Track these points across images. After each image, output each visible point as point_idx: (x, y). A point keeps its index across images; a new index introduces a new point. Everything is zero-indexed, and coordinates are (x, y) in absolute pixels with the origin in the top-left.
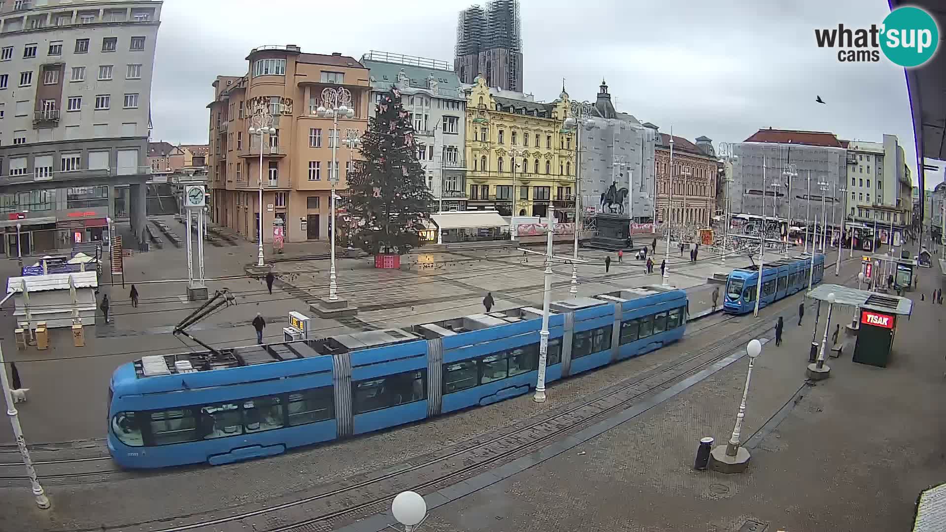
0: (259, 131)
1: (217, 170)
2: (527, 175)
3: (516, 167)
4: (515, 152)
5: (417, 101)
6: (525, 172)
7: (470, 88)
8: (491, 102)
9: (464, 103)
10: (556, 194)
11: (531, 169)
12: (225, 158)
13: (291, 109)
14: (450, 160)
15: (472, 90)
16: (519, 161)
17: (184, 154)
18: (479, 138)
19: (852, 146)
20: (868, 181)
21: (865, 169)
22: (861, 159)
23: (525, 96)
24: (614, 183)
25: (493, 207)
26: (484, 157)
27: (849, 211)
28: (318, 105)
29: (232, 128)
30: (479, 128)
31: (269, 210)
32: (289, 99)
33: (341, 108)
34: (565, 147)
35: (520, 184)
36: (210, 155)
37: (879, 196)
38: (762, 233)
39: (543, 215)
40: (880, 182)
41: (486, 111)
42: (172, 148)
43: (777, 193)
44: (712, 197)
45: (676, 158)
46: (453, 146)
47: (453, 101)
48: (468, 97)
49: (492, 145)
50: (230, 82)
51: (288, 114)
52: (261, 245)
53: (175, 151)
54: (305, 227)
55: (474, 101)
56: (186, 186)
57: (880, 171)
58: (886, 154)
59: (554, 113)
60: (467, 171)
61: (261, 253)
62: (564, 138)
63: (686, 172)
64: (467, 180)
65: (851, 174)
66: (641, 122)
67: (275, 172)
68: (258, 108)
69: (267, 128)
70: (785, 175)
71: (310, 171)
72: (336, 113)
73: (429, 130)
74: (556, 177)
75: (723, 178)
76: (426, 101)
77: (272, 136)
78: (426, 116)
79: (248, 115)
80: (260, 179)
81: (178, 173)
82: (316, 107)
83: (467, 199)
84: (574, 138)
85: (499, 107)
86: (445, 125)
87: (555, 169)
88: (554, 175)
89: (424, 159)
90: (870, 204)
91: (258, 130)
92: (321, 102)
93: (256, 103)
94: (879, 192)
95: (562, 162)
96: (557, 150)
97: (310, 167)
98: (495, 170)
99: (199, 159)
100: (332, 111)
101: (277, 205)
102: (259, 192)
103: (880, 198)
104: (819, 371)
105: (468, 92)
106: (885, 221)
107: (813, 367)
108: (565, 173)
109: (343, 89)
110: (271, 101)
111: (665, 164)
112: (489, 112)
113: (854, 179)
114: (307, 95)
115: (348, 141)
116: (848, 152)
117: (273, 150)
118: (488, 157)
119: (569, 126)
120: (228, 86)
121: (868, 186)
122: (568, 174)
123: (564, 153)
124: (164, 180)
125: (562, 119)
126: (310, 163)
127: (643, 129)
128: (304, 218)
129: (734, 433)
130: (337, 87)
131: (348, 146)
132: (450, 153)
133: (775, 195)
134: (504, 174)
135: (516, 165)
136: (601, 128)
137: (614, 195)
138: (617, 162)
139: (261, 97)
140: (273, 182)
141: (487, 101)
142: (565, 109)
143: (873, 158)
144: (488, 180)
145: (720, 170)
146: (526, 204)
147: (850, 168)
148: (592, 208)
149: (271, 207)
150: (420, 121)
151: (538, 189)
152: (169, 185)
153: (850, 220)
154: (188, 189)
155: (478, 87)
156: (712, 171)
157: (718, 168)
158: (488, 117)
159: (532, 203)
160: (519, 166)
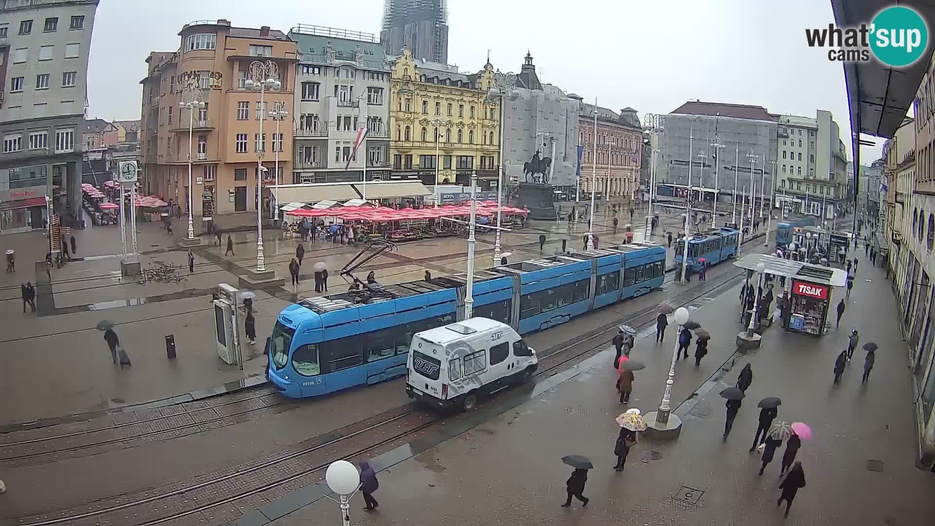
0: (189, 106)
1: (149, 145)
2: (450, 145)
3: (439, 137)
4: (438, 122)
5: (343, 73)
6: (448, 141)
7: (396, 59)
8: (416, 74)
9: (389, 74)
10: (479, 163)
11: (454, 138)
12: (157, 133)
13: (220, 82)
14: (374, 130)
15: (397, 62)
16: (442, 131)
17: (118, 130)
18: (403, 109)
19: (783, 120)
20: (800, 154)
21: (797, 143)
22: (792, 133)
23: (450, 67)
24: (538, 152)
25: (416, 177)
26: (408, 128)
27: (779, 184)
28: (245, 79)
29: (164, 103)
30: (403, 99)
31: (198, 183)
32: (219, 73)
33: (268, 80)
34: (489, 116)
35: (442, 153)
36: (142, 131)
37: (811, 169)
38: (688, 203)
39: (467, 184)
40: (812, 156)
41: (410, 82)
42: (106, 124)
43: (704, 164)
44: (637, 167)
45: (600, 128)
46: (377, 117)
47: (378, 73)
48: (393, 68)
49: (416, 116)
50: (163, 57)
51: (217, 88)
52: (191, 218)
53: (109, 128)
54: (233, 199)
55: (398, 72)
56: (119, 162)
57: (812, 145)
58: (819, 129)
59: (477, 83)
60: (390, 141)
61: (191, 226)
62: (488, 107)
63: (610, 142)
64: (391, 150)
65: (781, 148)
66: (565, 93)
67: (204, 145)
68: (189, 83)
69: (197, 102)
70: (712, 147)
71: (238, 143)
72: (263, 86)
73: (353, 101)
74: (478, 147)
75: (648, 149)
76: (351, 72)
77: (201, 110)
78: (351, 87)
79: (179, 90)
80: (190, 152)
81: (112, 149)
82: (244, 80)
83: (389, 169)
84: (498, 107)
85: (423, 78)
86: (369, 96)
87: (478, 138)
88: (477, 145)
89: (348, 129)
90: (801, 177)
91: (188, 104)
92: (249, 75)
93: (187, 77)
94: (812, 166)
95: (485, 132)
96: (480, 120)
97: (238, 139)
98: (418, 140)
99: (131, 135)
100: (259, 84)
101: (205, 177)
102: (188, 165)
103: (812, 171)
104: (750, 339)
105: (393, 63)
106: (818, 193)
107: (743, 335)
108: (488, 142)
109: (270, 62)
110: (201, 75)
111: (590, 134)
112: (413, 83)
113: (785, 152)
114: (236, 67)
115: (274, 113)
116: (779, 126)
117: (202, 124)
118: (411, 127)
119: (493, 97)
120: (161, 61)
121: (800, 159)
122: (491, 144)
123: (487, 122)
124: (99, 156)
125: (486, 90)
126: (238, 135)
127: (567, 100)
128: (232, 191)
129: (664, 400)
130: (264, 60)
131: (274, 118)
132: (374, 124)
133: (702, 166)
134: (427, 144)
135: (440, 135)
136: (525, 99)
137: (537, 165)
138: (541, 132)
139: (191, 72)
140: (202, 156)
141: (411, 72)
142: (489, 80)
143: (805, 132)
144: (413, 150)
145: (646, 141)
146: (450, 173)
147: (781, 140)
148: (515, 177)
149: (200, 180)
150: (345, 93)
151: (461, 158)
152: (103, 160)
153: (780, 192)
154: (121, 164)
155: (403, 58)
156: (637, 142)
157: (644, 139)
158: (412, 88)
159: (455, 172)
160: (442, 136)
